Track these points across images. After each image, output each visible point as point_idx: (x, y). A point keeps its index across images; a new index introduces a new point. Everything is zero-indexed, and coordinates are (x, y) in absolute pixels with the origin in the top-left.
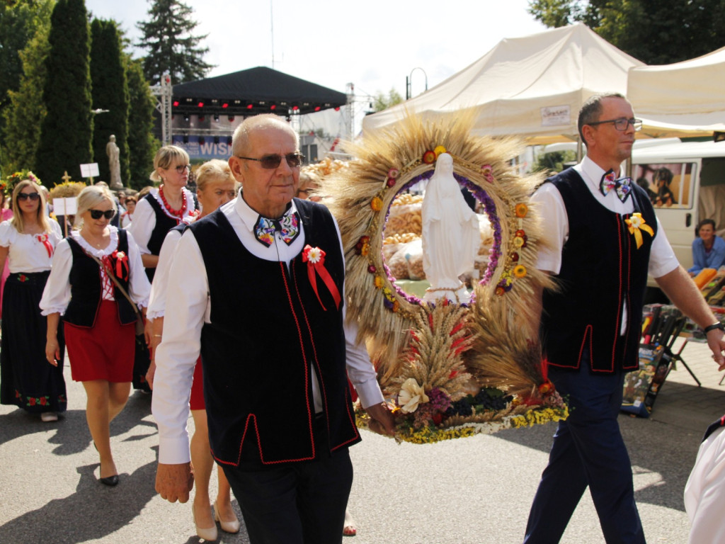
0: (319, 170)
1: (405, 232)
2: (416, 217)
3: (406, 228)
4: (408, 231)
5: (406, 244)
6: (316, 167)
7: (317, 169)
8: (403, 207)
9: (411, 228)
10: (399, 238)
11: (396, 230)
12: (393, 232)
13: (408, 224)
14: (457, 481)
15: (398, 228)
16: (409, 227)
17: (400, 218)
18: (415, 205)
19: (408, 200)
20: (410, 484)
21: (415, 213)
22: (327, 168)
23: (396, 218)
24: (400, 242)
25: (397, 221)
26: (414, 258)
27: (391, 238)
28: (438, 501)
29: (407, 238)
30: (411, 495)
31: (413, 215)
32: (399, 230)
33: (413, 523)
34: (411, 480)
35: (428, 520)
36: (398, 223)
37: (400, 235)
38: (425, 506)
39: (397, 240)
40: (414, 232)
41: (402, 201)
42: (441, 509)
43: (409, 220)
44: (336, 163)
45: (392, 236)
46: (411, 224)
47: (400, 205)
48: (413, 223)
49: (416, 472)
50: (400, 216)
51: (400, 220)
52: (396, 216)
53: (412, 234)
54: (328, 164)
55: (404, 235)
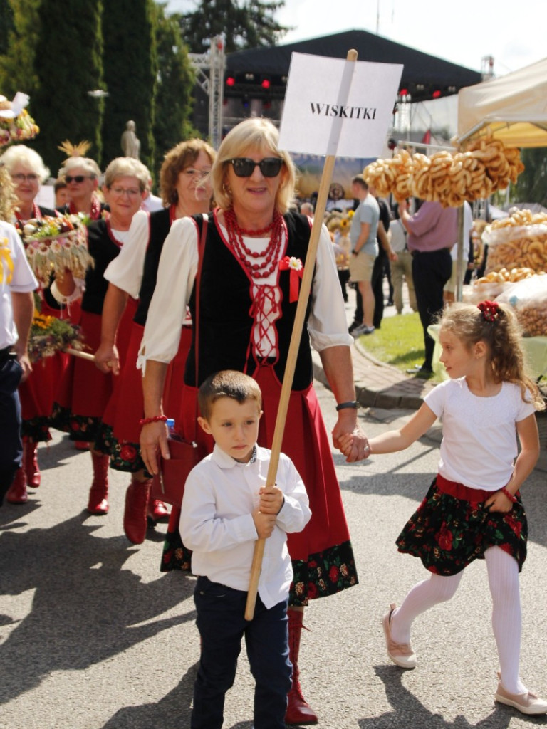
0: (390, 169)
1: (519, 266)
2: (536, 244)
3: (520, 260)
4: (522, 265)
5: (516, 284)
6: (385, 163)
7: (387, 166)
8: (517, 229)
9: (528, 260)
10: (507, 274)
11: (505, 263)
12: (499, 266)
13: (523, 255)
14: (528, 626)
15: (507, 260)
16: (525, 259)
17: (512, 245)
18: (535, 226)
19: (525, 219)
20: (453, 623)
21: (535, 239)
22: (403, 166)
23: (506, 246)
24: (507, 280)
25: (508, 249)
26: (522, 303)
27: (495, 274)
28: (488, 651)
29: (519, 275)
30: (450, 640)
31: (531, 241)
32: (509, 263)
33: (442, 678)
34: (457, 618)
35: (465, 676)
36: (508, 253)
37: (509, 270)
38: (466, 657)
39: (502, 277)
40: (531, 267)
41: (516, 220)
42: (490, 663)
43: (525, 250)
44: (417, 159)
45: (498, 271)
46: (528, 256)
47: (513, 226)
48: (531, 254)
49: (467, 608)
50: (513, 242)
51: (512, 249)
52: (506, 242)
53: (526, 270)
54: (404, 160)
55: (514, 271)
